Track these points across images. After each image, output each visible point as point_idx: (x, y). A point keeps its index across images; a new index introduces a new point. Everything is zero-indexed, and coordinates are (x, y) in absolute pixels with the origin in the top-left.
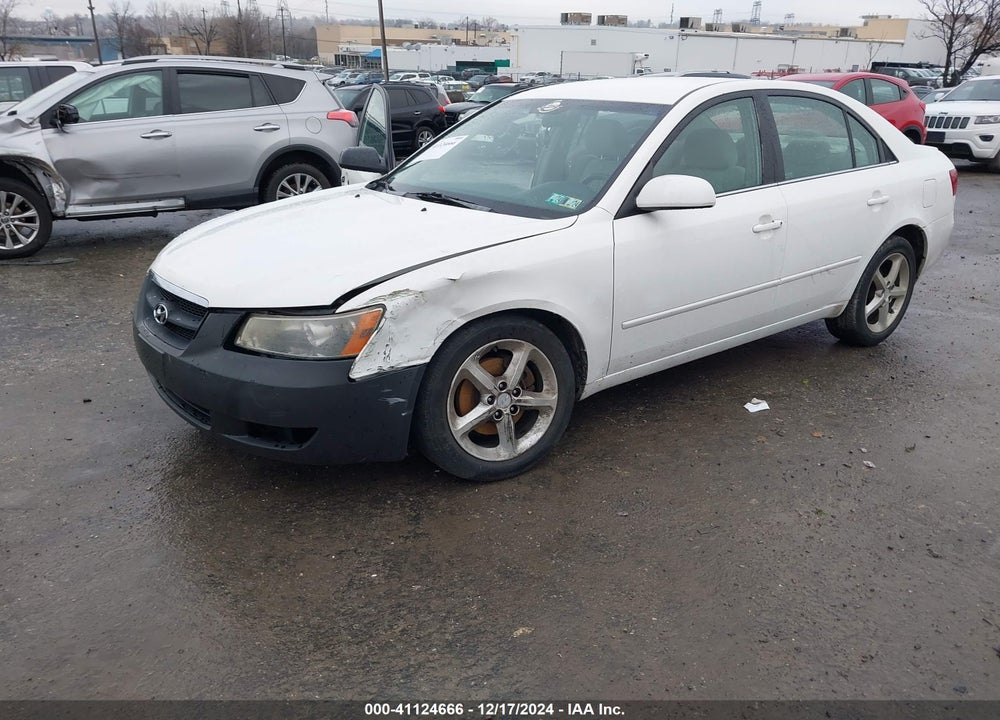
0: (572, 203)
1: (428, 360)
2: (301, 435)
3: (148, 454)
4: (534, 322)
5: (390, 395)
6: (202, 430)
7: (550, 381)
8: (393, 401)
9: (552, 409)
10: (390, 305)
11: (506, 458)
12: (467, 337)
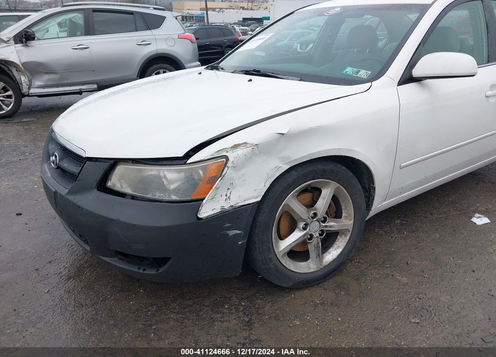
0: (363, 74)
1: (259, 199)
2: (159, 262)
3: (51, 259)
4: (339, 165)
5: (229, 229)
6: (84, 249)
7: (348, 210)
8: (232, 233)
9: (349, 231)
10: (231, 156)
11: (315, 270)
12: (289, 179)
